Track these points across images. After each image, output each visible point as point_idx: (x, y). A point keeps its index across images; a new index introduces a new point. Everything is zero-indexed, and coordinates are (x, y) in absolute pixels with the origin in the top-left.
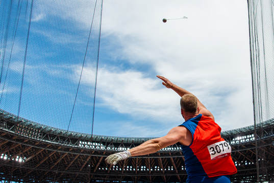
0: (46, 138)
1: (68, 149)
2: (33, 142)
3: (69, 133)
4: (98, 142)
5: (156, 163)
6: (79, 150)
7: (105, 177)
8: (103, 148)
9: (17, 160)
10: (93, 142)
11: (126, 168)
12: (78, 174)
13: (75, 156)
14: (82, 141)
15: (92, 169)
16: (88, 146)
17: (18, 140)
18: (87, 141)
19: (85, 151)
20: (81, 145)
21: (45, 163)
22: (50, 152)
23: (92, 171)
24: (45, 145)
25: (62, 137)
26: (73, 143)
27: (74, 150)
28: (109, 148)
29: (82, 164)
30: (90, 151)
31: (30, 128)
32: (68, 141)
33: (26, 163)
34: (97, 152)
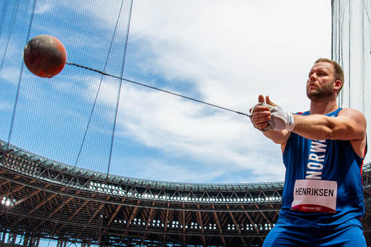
0: (46, 175)
1: (73, 192)
2: (27, 180)
3: (77, 170)
4: (115, 185)
5: (193, 218)
6: (89, 194)
7: (123, 232)
8: (122, 193)
9: (3, 202)
10: (109, 184)
11: (152, 222)
12: (85, 226)
13: (83, 201)
14: (94, 181)
15: (106, 221)
16: (102, 189)
17: (6, 175)
18: (101, 183)
19: (98, 196)
20: (92, 187)
21: (41, 209)
22: (49, 194)
23: (105, 224)
24: (43, 184)
25: (67, 175)
26: (82, 184)
27: (82, 194)
28: (130, 194)
29: (92, 213)
30: (104, 197)
31: (24, 159)
32: (75, 180)
33: (16, 208)
34: (113, 198)
